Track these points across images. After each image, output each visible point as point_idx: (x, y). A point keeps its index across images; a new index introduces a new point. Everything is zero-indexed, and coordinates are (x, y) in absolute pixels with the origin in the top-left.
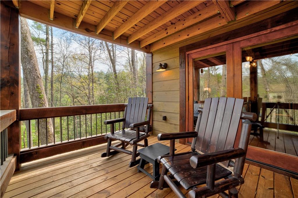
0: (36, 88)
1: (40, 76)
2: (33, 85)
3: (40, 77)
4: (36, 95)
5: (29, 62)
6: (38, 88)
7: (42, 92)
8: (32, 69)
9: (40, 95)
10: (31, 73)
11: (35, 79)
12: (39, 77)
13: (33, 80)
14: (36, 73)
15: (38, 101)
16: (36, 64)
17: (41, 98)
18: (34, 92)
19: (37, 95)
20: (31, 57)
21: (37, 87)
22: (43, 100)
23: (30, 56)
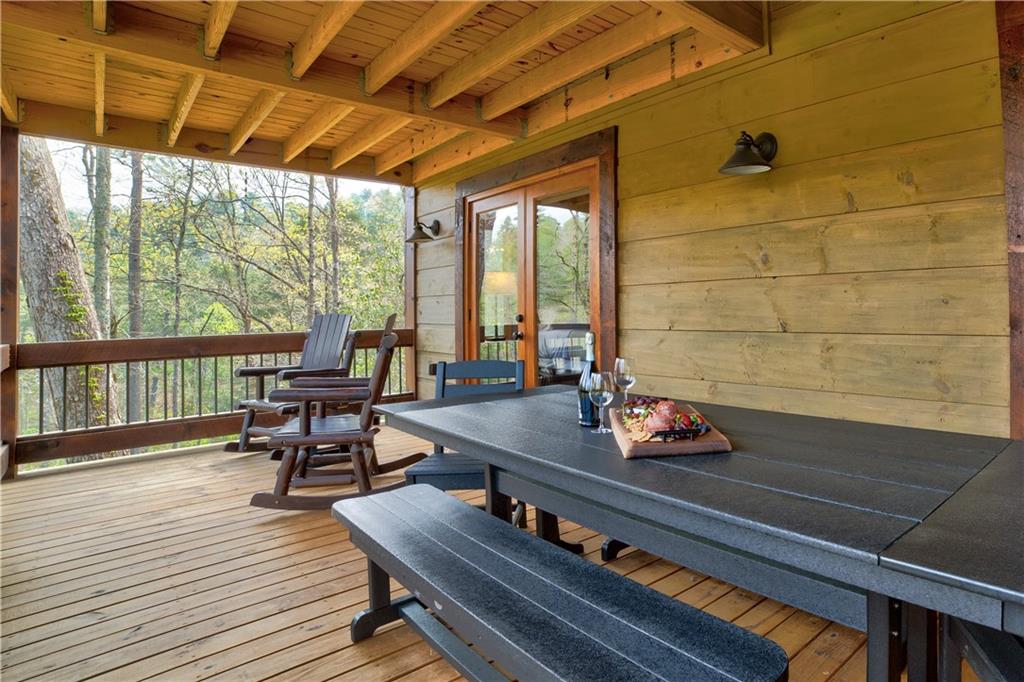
0: (53, 283)
1: (70, 241)
2: (44, 274)
3: (71, 245)
4: (55, 308)
5: (26, 195)
6: (64, 285)
7: (77, 297)
8: (37, 219)
9: (72, 310)
10: (33, 233)
11: (51, 253)
12: (65, 246)
13: (44, 258)
14: (57, 231)
15: (63, 329)
16: (54, 199)
17: (75, 319)
18: (45, 298)
19: (60, 309)
20: (33, 178)
21: (61, 281)
22: (81, 326)
23: (31, 171)
